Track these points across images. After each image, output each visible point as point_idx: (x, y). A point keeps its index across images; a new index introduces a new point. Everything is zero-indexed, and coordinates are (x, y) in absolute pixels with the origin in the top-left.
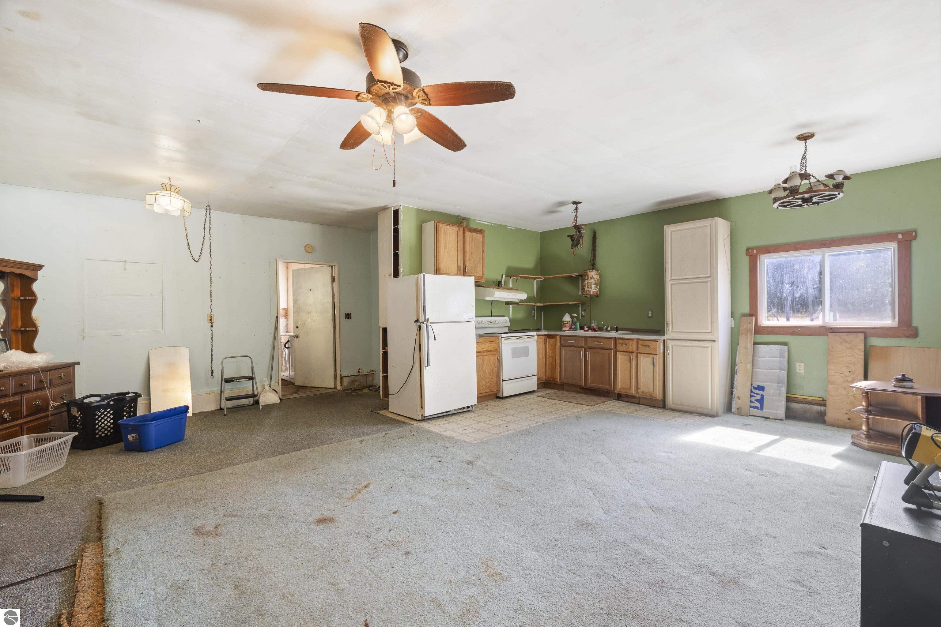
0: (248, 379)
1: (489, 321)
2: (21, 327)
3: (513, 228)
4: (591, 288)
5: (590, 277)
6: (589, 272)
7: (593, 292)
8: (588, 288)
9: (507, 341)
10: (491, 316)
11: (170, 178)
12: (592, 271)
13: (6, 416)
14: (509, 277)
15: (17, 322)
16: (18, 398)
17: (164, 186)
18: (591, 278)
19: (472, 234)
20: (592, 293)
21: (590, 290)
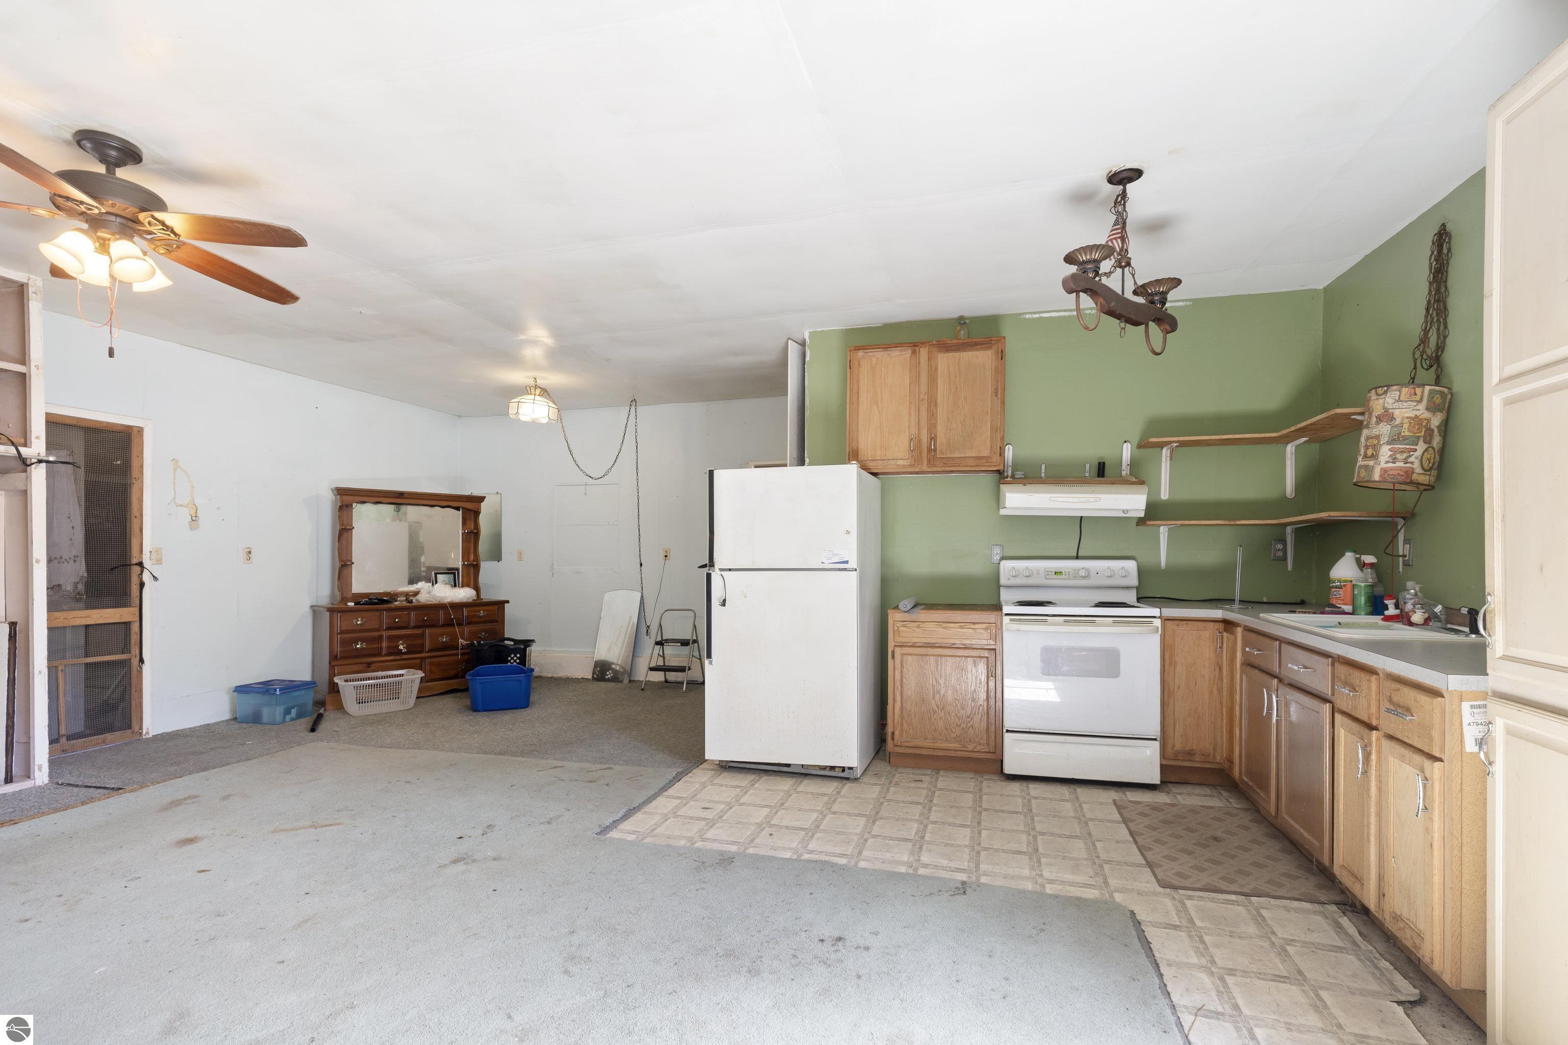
0: (680, 644)
1: (1054, 570)
2: (473, 561)
3: (1188, 303)
4: (1374, 457)
5: (1375, 413)
6: (1374, 397)
7: (1384, 471)
8: (1366, 456)
9: (1015, 626)
10: (1077, 558)
11: (535, 379)
12: (1386, 392)
13: (401, 647)
14: (1159, 447)
15: (469, 557)
16: (419, 631)
17: (528, 388)
18: (1379, 419)
19: (958, 354)
20: (1376, 476)
21: (1371, 463)
